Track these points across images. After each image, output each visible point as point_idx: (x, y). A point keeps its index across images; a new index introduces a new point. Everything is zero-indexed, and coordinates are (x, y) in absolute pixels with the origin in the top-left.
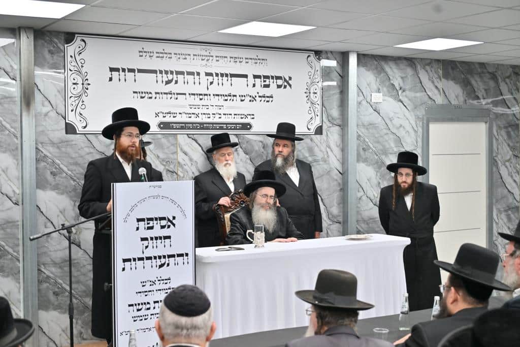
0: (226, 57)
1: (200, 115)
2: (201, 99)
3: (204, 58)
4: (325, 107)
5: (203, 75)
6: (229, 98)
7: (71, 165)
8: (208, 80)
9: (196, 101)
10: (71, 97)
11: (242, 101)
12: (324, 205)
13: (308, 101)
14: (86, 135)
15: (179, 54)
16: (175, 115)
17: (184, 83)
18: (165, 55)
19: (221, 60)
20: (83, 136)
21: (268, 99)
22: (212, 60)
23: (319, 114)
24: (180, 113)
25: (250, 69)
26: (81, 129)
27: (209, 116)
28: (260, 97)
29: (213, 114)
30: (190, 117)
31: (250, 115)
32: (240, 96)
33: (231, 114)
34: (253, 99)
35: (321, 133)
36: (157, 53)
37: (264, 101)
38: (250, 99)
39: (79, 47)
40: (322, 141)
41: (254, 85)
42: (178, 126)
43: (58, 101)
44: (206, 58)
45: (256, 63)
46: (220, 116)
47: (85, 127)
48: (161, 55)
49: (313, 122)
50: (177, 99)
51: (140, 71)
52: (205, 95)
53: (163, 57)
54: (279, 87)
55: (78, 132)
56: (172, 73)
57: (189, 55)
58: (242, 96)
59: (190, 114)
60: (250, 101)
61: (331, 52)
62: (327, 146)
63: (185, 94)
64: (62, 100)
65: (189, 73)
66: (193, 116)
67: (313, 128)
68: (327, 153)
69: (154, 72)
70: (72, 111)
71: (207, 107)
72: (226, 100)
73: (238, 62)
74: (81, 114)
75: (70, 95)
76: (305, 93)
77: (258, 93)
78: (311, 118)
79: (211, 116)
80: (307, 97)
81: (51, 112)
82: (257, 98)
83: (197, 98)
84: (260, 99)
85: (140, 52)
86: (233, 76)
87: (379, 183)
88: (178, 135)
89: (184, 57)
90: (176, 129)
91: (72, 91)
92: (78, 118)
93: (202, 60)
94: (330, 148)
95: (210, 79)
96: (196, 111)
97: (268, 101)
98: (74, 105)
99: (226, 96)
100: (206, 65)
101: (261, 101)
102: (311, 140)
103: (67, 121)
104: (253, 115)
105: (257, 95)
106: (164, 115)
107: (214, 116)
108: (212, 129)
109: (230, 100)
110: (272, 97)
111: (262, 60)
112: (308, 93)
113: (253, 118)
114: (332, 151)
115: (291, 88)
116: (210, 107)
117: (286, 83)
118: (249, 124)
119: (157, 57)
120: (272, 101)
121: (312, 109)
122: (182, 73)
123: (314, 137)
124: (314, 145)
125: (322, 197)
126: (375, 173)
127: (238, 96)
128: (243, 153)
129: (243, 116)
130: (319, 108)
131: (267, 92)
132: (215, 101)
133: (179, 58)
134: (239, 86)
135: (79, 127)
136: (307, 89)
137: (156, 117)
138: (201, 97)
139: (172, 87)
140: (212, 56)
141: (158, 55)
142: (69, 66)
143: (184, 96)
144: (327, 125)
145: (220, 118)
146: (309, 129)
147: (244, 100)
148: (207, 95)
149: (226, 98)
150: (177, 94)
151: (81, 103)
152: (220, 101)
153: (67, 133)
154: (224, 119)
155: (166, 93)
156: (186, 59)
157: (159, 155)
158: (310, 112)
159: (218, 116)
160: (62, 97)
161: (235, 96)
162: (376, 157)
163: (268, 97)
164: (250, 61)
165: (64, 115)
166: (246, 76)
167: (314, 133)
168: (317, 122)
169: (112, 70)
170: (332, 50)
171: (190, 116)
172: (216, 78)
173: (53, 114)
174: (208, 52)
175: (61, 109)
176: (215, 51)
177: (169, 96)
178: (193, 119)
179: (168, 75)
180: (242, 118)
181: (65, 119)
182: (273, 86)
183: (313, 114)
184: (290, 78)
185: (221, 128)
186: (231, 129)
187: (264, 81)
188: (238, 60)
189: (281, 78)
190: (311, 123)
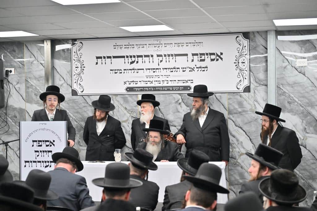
0: (172, 44)
1: (153, 82)
2: (154, 72)
3: (156, 45)
4: (252, 72)
5: (155, 56)
6: (174, 70)
7: (75, 113)
8: (159, 59)
9: (151, 73)
10: (74, 75)
11: (183, 71)
12: (253, 144)
13: (237, 69)
14: (83, 96)
15: (139, 45)
16: (137, 83)
17: (143, 62)
18: (130, 46)
19: (168, 46)
20: (82, 96)
21: (203, 69)
22: (162, 46)
23: (247, 78)
24: (140, 81)
25: (190, 50)
26: (80, 93)
27: (160, 82)
28: (197, 68)
29: (162, 81)
30: (147, 84)
31: (190, 80)
32: (182, 68)
33: (176, 81)
34: (193, 69)
35: (249, 91)
36: (125, 45)
37: (201, 70)
38: (190, 70)
39: (79, 47)
40: (250, 97)
41: (193, 61)
42: (139, 89)
43: (67, 77)
44: (158, 46)
45: (194, 45)
46: (168, 82)
47: (82, 92)
48: (127, 47)
49: (242, 83)
50: (138, 72)
51: (114, 57)
52: (157, 69)
53: (129, 48)
54: (212, 60)
55: (78, 94)
56: (134, 57)
57: (146, 45)
58: (184, 68)
59: (147, 81)
60: (190, 71)
61: (258, 32)
62: (254, 100)
63: (143, 69)
64: (70, 77)
65: (146, 56)
66: (148, 82)
67: (242, 88)
68: (255, 105)
69: (123, 57)
70: (75, 83)
71: (158, 77)
72: (172, 71)
73: (180, 46)
74: (80, 84)
75: (74, 74)
76: (235, 63)
77: (196, 65)
78: (240, 81)
79: (161, 82)
80: (236, 66)
81: (64, 84)
82: (195, 69)
83: (151, 71)
84: (198, 69)
85: (114, 46)
86: (176, 55)
87: (305, 129)
88: (139, 95)
89: (142, 46)
90: (138, 91)
91: (75, 71)
92: (79, 86)
93: (155, 47)
94: (257, 101)
95: (161, 58)
96: (151, 80)
97: (204, 71)
98: (76, 79)
99: (172, 69)
100: (158, 50)
101: (198, 71)
102: (241, 96)
103: (73, 89)
104: (192, 80)
105: (195, 67)
106: (130, 83)
107: (163, 82)
108: (162, 91)
109: (175, 71)
110: (207, 68)
111: (199, 43)
112: (237, 63)
113: (193, 82)
114: (259, 104)
115: (222, 60)
116: (160, 76)
117: (219, 57)
118: (189, 87)
119: (125, 48)
120: (207, 70)
121: (240, 74)
122: (141, 56)
123: (243, 94)
124: (242, 99)
125: (250, 137)
126: (301, 121)
127: (181, 68)
128: (185, 106)
129: (184, 81)
130: (247, 73)
131: (203, 64)
132: (164, 72)
133: (139, 47)
134: (181, 62)
135: (79, 91)
136: (236, 60)
137: (124, 84)
138: (154, 70)
139: (134, 66)
140: (162, 44)
141: (125, 47)
142: (73, 57)
143: (143, 70)
144: (254, 85)
145: (167, 83)
146: (238, 89)
147: (185, 71)
148: (158, 69)
149: (172, 70)
150: (138, 69)
151: (80, 78)
152: (168, 72)
153: (72, 95)
154: (170, 84)
155: (131, 70)
156: (143, 47)
157: (127, 107)
158: (239, 76)
159: (166, 82)
160: (70, 75)
161: (179, 68)
162: (302, 109)
163: (203, 68)
164: (190, 45)
165: (71, 85)
166: (186, 55)
167: (242, 91)
168: (246, 83)
169: (97, 58)
170: (258, 31)
171: (147, 82)
172: (164, 58)
173: (65, 85)
174: (159, 41)
175: (69, 82)
176: (163, 41)
177: (133, 71)
178: (149, 85)
179: (132, 59)
180: (183, 83)
181: (71, 87)
182: (208, 59)
183: (242, 78)
184: (222, 54)
185: (168, 90)
186: (175, 90)
187: (201, 57)
188: (180, 45)
189: (213, 54)
190: (240, 84)
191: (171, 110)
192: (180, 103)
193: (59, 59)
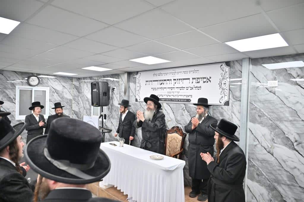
0: (181, 72)
1: (171, 96)
2: (171, 90)
4: (231, 91)
5: (172, 80)
6: (182, 89)
9: (169, 90)
10: (137, 91)
11: (187, 89)
13: (220, 88)
14: (140, 102)
15: (165, 73)
17: (166, 84)
18: (160, 75)
19: (179, 73)
21: (199, 88)
22: (176, 74)
23: (227, 95)
24: (164, 95)
25: (190, 76)
26: (139, 100)
30: (167, 97)
31: (190, 95)
33: (182, 95)
34: (192, 88)
35: (228, 105)
36: (158, 74)
37: (197, 89)
38: (191, 88)
39: (139, 76)
40: (229, 110)
41: (192, 83)
43: (134, 91)
44: (174, 74)
45: (194, 73)
48: (159, 74)
49: (223, 99)
50: (164, 90)
51: (154, 81)
54: (204, 82)
56: (162, 80)
57: (168, 73)
60: (191, 89)
61: (237, 61)
62: (232, 112)
63: (166, 88)
65: (168, 80)
67: (223, 102)
68: (232, 115)
69: (157, 81)
70: (137, 95)
72: (181, 90)
74: (139, 96)
77: (194, 86)
78: (222, 97)
79: (175, 96)
80: (220, 86)
82: (194, 88)
84: (195, 88)
85: (154, 74)
86: (184, 79)
87: (273, 139)
88: (164, 103)
90: (163, 101)
91: (137, 89)
93: (172, 74)
94: (234, 113)
95: (175, 81)
96: (170, 94)
97: (199, 89)
98: (138, 93)
100: (174, 76)
102: (222, 108)
104: (192, 95)
105: (194, 87)
106: (160, 96)
110: (201, 87)
111: (197, 71)
112: (220, 84)
113: (192, 97)
114: (235, 115)
115: (210, 82)
116: (174, 92)
117: (209, 80)
118: (190, 100)
120: (201, 89)
121: (222, 92)
122: (166, 80)
123: (224, 107)
124: (223, 110)
126: (270, 132)
127: (185, 88)
128: (187, 112)
129: (187, 96)
130: (227, 92)
131: (198, 85)
132: (177, 90)
133: (165, 75)
134: (186, 83)
136: (220, 82)
138: (172, 89)
139: (162, 86)
140: (176, 72)
142: (137, 81)
144: (232, 101)
146: (220, 103)
148: (173, 88)
149: (181, 89)
150: (164, 88)
152: (178, 90)
153: (135, 101)
154: (180, 97)
155: (160, 88)
156: (167, 75)
158: (221, 94)
159: (177, 96)
162: (271, 122)
163: (199, 87)
164: (191, 72)
166: (189, 79)
167: (223, 105)
168: (226, 99)
169: (146, 81)
172: (177, 81)
173: (133, 96)
175: (135, 94)
176: (177, 70)
177: (161, 89)
178: (169, 97)
179: (161, 82)
181: (136, 97)
182: (201, 82)
183: (223, 95)
184: (210, 78)
185: (178, 101)
186: (182, 101)
187: (197, 80)
188: (186, 72)
189: (205, 78)
190: (222, 99)
191: (179, 114)
192: (184, 110)
193: (131, 83)
